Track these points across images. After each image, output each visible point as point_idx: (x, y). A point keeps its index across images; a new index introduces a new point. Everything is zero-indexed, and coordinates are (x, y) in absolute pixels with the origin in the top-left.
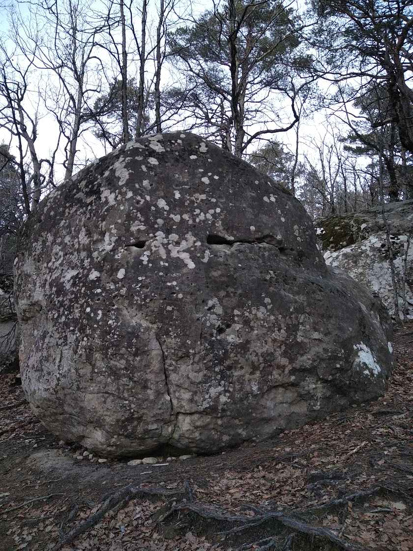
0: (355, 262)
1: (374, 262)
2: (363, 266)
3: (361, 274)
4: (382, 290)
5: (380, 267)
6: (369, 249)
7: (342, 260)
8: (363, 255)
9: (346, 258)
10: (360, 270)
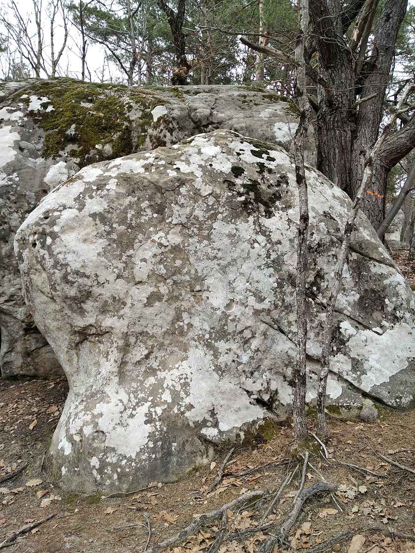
0: (160, 210)
1: (213, 217)
2: (183, 225)
3: (176, 249)
4: (236, 310)
5: (230, 236)
6: (199, 173)
7: (119, 196)
8: (183, 190)
9: (132, 192)
10: (175, 239)
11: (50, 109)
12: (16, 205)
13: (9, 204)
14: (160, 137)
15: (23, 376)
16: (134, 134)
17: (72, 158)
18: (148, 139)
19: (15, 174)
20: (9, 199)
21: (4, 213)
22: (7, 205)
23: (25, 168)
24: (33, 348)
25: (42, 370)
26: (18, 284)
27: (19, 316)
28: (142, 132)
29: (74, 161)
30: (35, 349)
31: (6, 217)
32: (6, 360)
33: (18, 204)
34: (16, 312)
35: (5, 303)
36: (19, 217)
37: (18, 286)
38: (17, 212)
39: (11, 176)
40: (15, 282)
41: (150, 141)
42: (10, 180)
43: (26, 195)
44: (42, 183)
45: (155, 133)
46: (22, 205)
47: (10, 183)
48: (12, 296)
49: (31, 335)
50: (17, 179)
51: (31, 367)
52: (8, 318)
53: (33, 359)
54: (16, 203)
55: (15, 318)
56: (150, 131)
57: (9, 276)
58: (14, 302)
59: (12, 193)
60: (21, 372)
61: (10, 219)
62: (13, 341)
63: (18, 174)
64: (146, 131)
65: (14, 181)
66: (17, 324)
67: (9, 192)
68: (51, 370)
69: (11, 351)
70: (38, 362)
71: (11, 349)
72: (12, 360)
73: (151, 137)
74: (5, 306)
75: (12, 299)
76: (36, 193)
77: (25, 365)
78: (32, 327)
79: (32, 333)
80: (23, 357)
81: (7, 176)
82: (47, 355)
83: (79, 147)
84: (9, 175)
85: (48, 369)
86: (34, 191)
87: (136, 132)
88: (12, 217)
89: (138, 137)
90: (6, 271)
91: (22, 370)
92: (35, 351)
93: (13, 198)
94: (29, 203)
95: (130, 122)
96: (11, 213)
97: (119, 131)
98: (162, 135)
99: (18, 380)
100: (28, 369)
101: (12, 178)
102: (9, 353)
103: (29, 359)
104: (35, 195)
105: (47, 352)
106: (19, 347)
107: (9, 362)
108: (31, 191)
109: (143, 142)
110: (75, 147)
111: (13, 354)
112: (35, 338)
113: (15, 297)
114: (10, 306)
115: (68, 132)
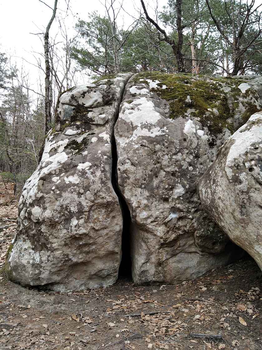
11: (164, 87)
12: (167, 149)
13: (164, 149)
14: (251, 103)
15: (155, 282)
16: (229, 102)
17: (194, 118)
18: (240, 105)
19: (165, 128)
20: (164, 145)
21: (159, 155)
22: (162, 149)
23: (170, 124)
24: (164, 259)
25: (168, 277)
26: (161, 209)
27: (158, 234)
28: (234, 100)
29: (196, 119)
30: (166, 260)
31: (160, 158)
32: (143, 269)
33: (169, 148)
34: (157, 230)
35: (151, 224)
36: (169, 159)
37: (161, 210)
38: (168, 155)
39: (163, 129)
40: (159, 207)
41: (242, 106)
42: (163, 131)
43: (174, 142)
44: (183, 134)
45: (245, 100)
46: (172, 149)
47: (164, 134)
48: (156, 218)
49: (164, 248)
50: (167, 131)
51: (161, 275)
52: (149, 236)
53: (163, 268)
54: (167, 148)
55: (155, 235)
56: (241, 99)
57: (155, 203)
58: (157, 222)
59: (166, 140)
60: (154, 279)
61: (162, 159)
62: (149, 254)
63: (167, 128)
64: (237, 99)
65: (166, 132)
66: (155, 240)
67: (164, 140)
68: (175, 277)
69: (147, 262)
70: (166, 270)
71: (147, 260)
72: (148, 269)
73: (242, 103)
74: (150, 226)
75: (156, 220)
76: (180, 140)
77: (157, 273)
78: (167, 242)
79: (165, 247)
80: (156, 266)
81: (161, 129)
82: (173, 264)
83: (196, 111)
84: (161, 128)
85: (173, 275)
86: (178, 139)
87: (230, 100)
88: (164, 158)
89: (233, 104)
90: (154, 199)
91: (154, 278)
92: (165, 261)
93: (166, 144)
94: (176, 148)
95: (225, 94)
96: (163, 155)
97: (219, 100)
98: (252, 101)
99: (150, 285)
100: (159, 276)
101: (164, 130)
102: (145, 263)
103: (160, 268)
104: (179, 142)
105: (173, 262)
106: (153, 259)
107: (145, 271)
108: (176, 139)
109: (238, 106)
110: (193, 110)
111: (148, 264)
112: (167, 251)
113: (158, 218)
114: (154, 225)
115: (187, 101)
